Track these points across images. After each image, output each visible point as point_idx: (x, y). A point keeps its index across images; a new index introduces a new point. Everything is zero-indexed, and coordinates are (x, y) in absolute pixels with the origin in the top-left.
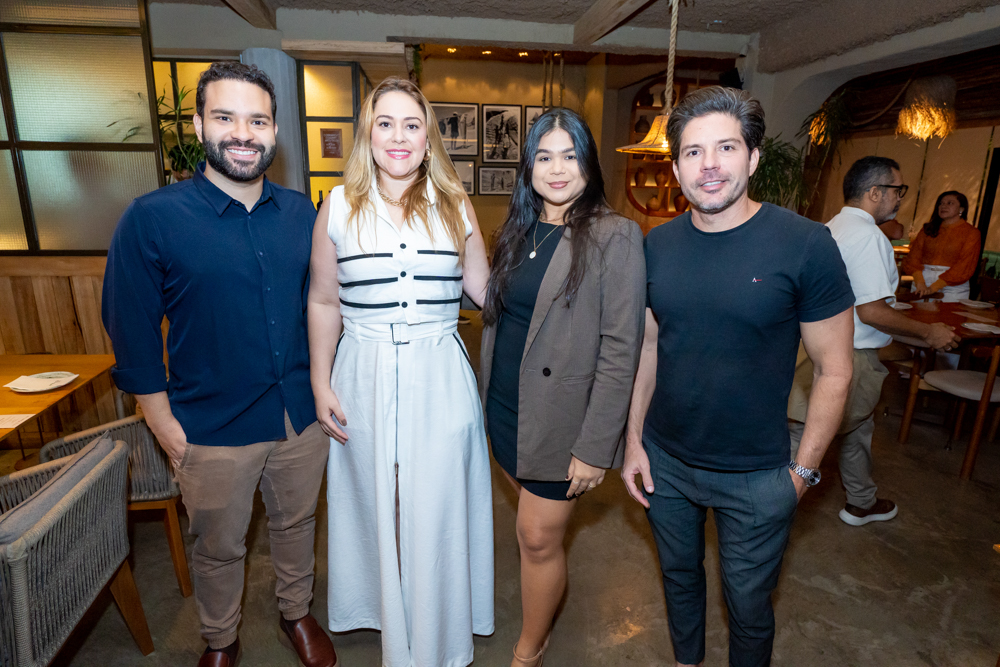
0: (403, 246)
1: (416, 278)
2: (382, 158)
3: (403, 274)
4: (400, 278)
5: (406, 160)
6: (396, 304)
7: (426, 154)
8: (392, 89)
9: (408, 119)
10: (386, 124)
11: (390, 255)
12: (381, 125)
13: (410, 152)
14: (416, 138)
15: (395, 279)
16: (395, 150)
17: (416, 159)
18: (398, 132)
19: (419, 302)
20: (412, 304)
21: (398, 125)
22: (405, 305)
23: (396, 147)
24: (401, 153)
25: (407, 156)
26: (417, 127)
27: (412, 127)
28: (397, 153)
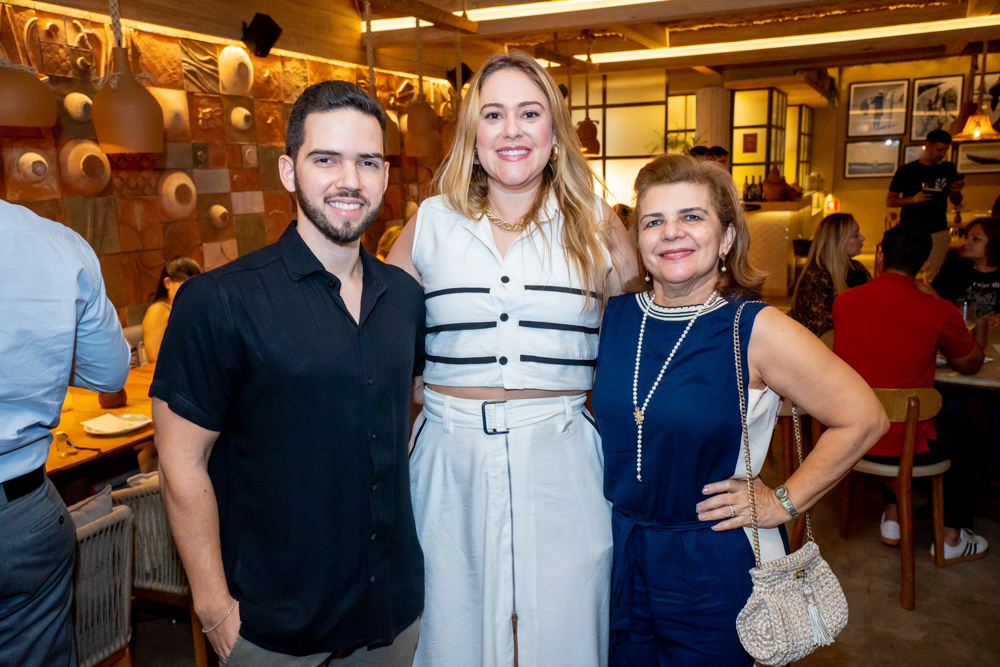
0: (505, 280)
1: (523, 324)
2: (489, 160)
3: (504, 317)
4: (500, 323)
5: (523, 161)
6: (492, 360)
7: (553, 151)
8: (501, 67)
9: (523, 104)
10: (495, 116)
11: (487, 291)
12: (487, 117)
13: (529, 150)
14: (536, 129)
15: (493, 325)
16: (508, 149)
17: (538, 159)
18: (513, 124)
19: (524, 358)
20: (514, 362)
21: (511, 115)
22: (504, 361)
23: (510, 144)
24: (516, 153)
25: (524, 157)
26: (537, 115)
27: (530, 115)
28: (511, 153)
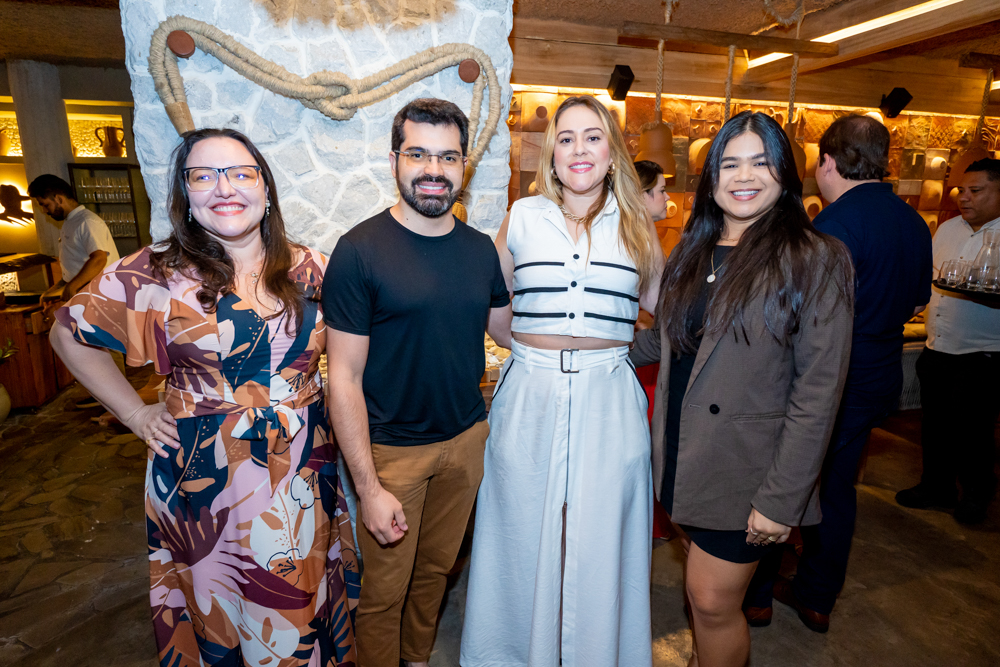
0: (576, 257)
1: (587, 289)
2: (564, 173)
3: (574, 284)
4: (570, 288)
5: (588, 173)
6: (563, 315)
7: (610, 167)
8: (572, 104)
9: (588, 130)
10: (567, 140)
11: (562, 264)
12: (562, 142)
13: (593, 165)
14: (597, 150)
15: (565, 289)
16: (577, 164)
17: (599, 172)
18: (581, 145)
19: (587, 315)
20: (579, 316)
21: (579, 138)
22: (572, 316)
23: (580, 160)
24: (583, 166)
25: (589, 169)
26: (598, 139)
27: (593, 139)
28: (579, 167)
